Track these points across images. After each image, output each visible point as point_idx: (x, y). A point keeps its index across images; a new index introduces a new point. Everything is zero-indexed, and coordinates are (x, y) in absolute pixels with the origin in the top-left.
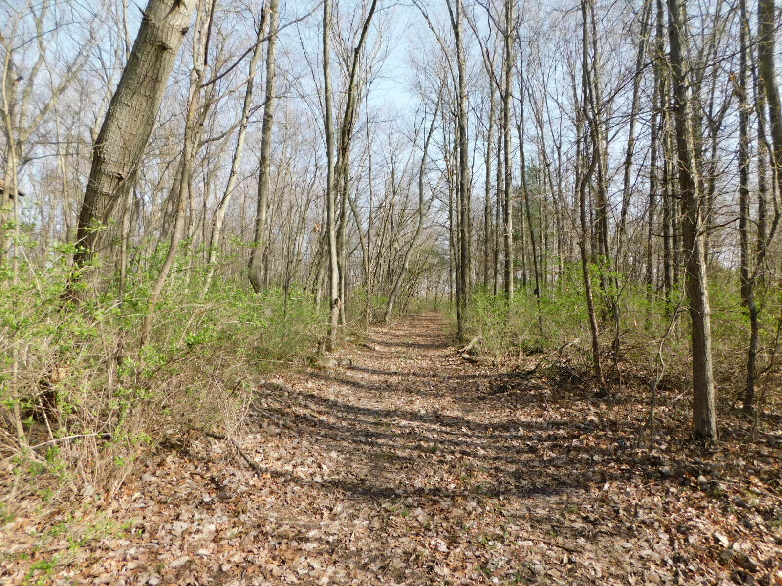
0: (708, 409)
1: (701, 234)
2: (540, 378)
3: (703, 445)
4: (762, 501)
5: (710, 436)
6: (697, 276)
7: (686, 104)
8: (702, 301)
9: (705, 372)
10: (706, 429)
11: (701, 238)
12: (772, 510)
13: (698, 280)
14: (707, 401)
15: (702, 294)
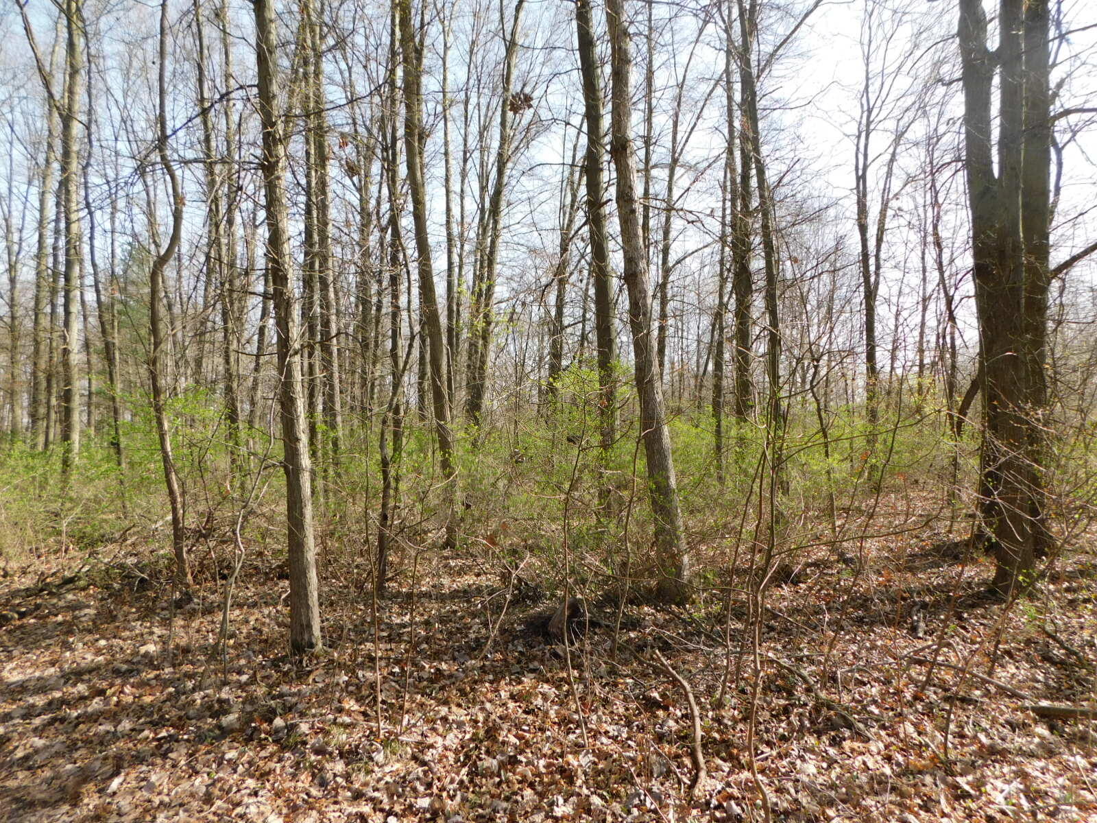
0: (308, 607)
1: (296, 353)
2: (84, 589)
3: (301, 662)
4: (349, 735)
5: (312, 645)
6: (290, 413)
7: (278, 162)
8: (297, 450)
9: (303, 552)
10: (306, 637)
11: (297, 358)
12: (357, 747)
13: (292, 420)
14: (307, 595)
15: (298, 440)
